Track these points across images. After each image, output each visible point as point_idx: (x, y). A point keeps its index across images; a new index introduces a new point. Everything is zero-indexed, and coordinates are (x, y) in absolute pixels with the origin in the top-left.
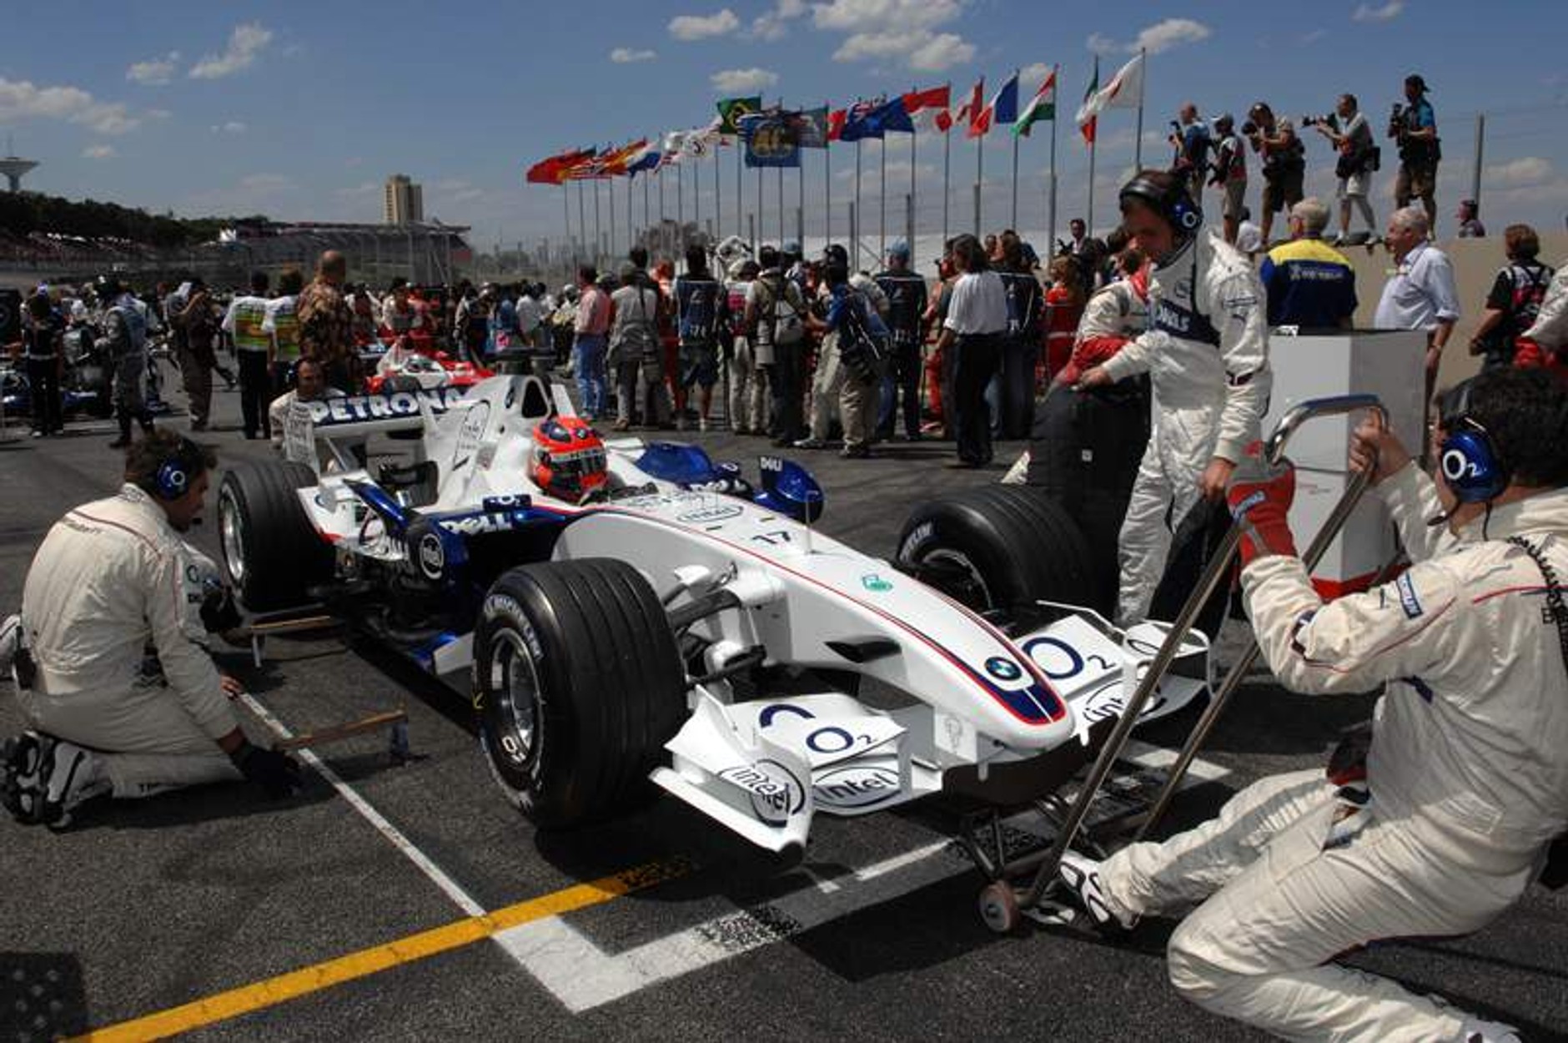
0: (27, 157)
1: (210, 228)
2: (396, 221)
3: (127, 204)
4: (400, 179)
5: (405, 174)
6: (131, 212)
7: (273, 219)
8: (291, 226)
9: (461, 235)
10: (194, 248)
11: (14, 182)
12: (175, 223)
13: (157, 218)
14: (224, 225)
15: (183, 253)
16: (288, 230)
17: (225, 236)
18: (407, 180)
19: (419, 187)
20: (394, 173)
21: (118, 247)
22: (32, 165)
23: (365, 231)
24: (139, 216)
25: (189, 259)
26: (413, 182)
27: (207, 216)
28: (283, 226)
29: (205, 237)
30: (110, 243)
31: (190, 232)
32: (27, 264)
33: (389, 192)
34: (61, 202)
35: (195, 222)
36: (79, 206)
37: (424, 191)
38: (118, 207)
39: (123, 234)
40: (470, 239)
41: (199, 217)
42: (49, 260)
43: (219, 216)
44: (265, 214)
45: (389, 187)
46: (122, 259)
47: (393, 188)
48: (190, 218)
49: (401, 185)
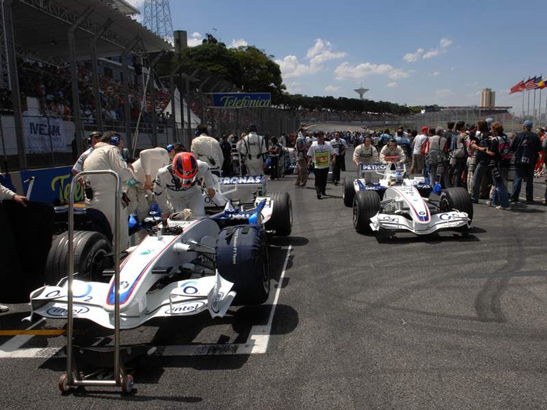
0: (365, 88)
1: (417, 110)
2: (484, 106)
3: (393, 102)
4: (487, 90)
5: (489, 88)
6: (394, 105)
7: (439, 106)
8: (446, 108)
9: (508, 110)
10: (411, 116)
11: (361, 96)
12: (407, 108)
13: (401, 106)
14: (422, 108)
15: (409, 118)
16: (445, 109)
17: (423, 112)
18: (490, 90)
19: (494, 93)
20: (485, 88)
21: (389, 116)
22: (367, 90)
23: (464, 109)
24: (396, 106)
25: (410, 120)
26: (492, 91)
27: (418, 105)
28: (443, 108)
29: (416, 112)
30: (386, 115)
31: (412, 110)
32: (360, 122)
33: (483, 95)
34: (372, 102)
35: (414, 107)
36: (378, 103)
37: (496, 94)
38: (390, 103)
39: (389, 112)
40: (511, 111)
41: (415, 106)
42: (367, 120)
43: (421, 105)
44: (437, 104)
45: (483, 93)
46: (389, 120)
47: (485, 93)
48: (412, 106)
49: (487, 92)
